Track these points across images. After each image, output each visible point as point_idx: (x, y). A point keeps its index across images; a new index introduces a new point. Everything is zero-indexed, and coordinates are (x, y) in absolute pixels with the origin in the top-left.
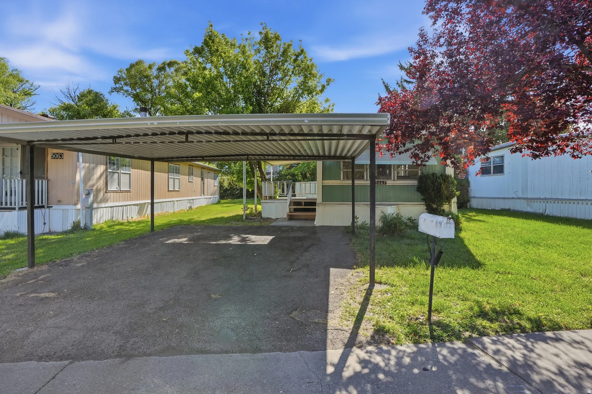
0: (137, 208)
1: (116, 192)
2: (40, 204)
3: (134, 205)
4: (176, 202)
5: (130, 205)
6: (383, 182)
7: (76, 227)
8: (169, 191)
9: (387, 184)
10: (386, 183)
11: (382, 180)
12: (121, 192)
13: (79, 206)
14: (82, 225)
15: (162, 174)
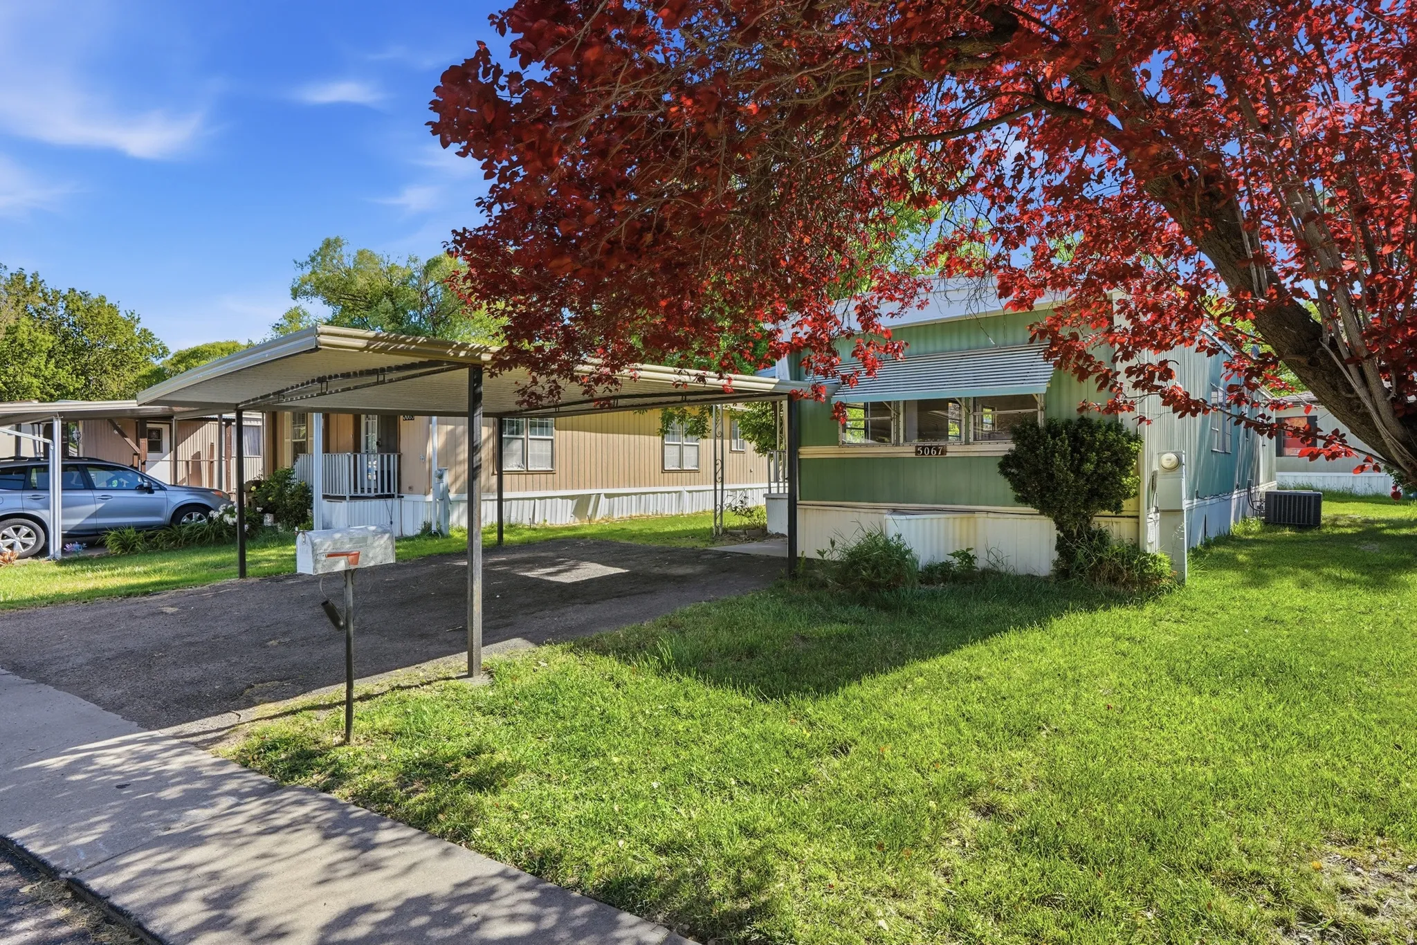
0: (570, 504)
1: (518, 473)
2: (386, 492)
3: (562, 497)
4: (686, 495)
5: (551, 498)
6: (937, 449)
7: (427, 532)
8: (664, 471)
9: (948, 455)
10: (944, 452)
11: (935, 444)
12: (529, 472)
13: (430, 498)
14: (434, 528)
15: (645, 439)
